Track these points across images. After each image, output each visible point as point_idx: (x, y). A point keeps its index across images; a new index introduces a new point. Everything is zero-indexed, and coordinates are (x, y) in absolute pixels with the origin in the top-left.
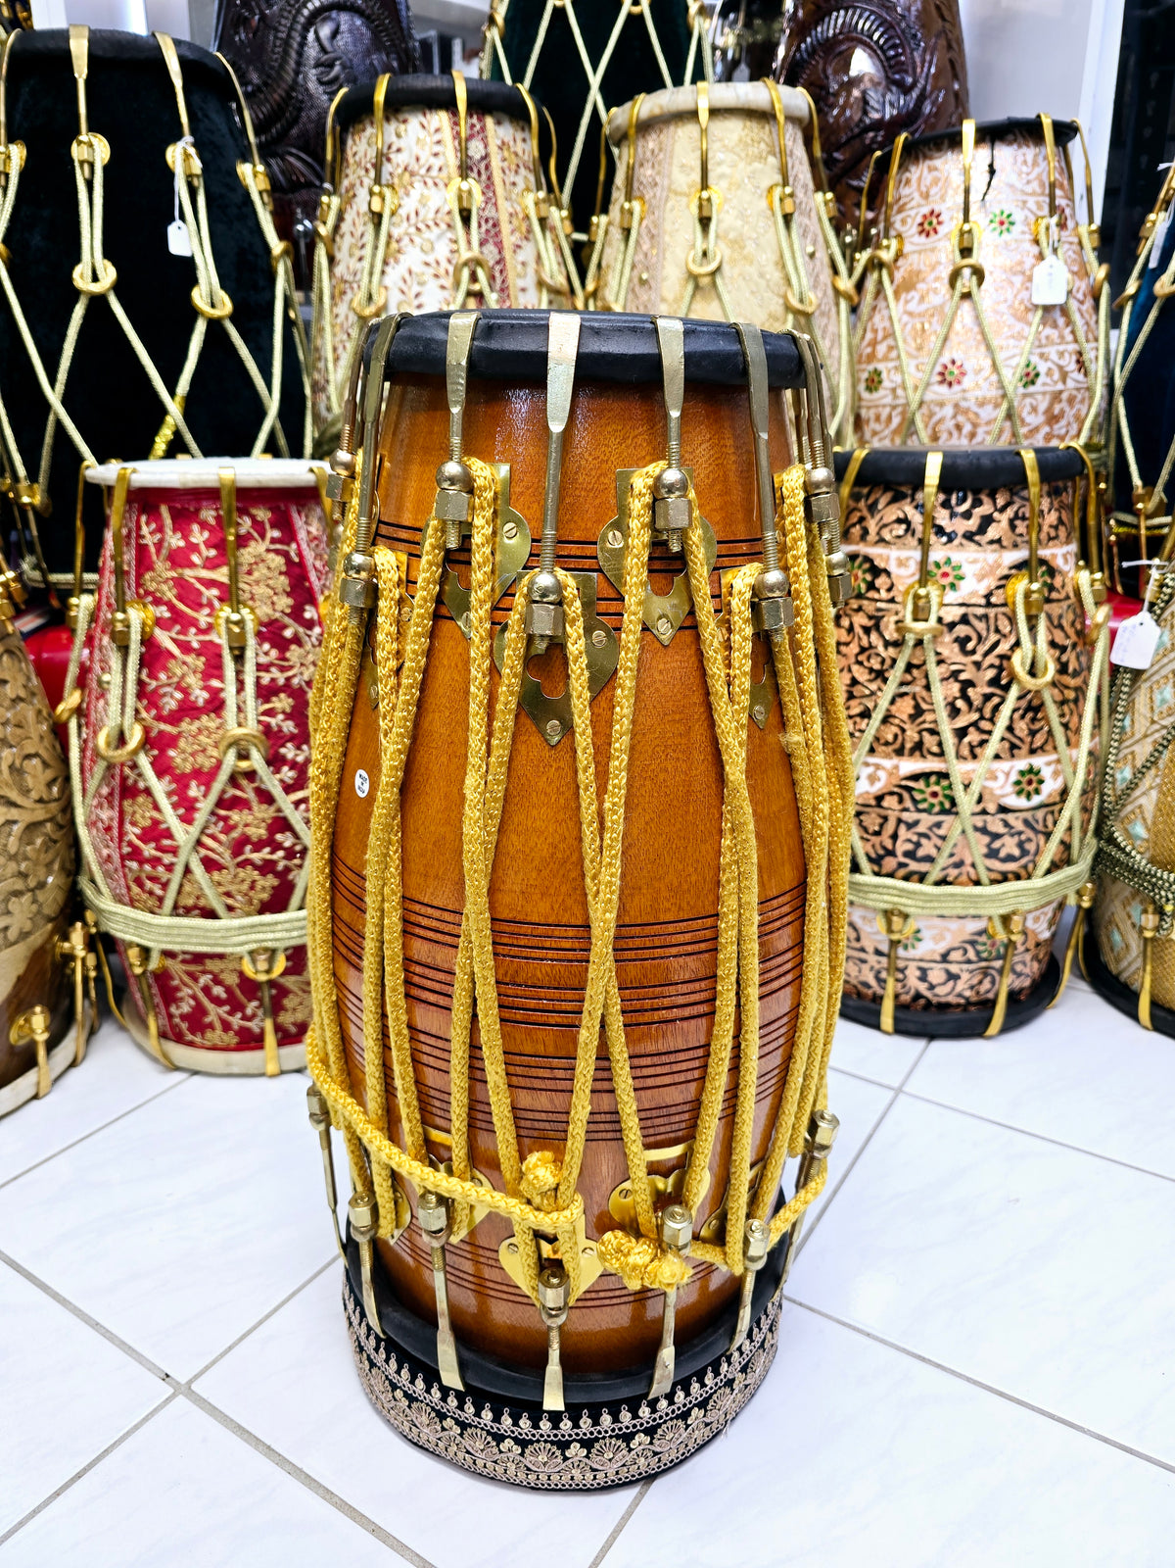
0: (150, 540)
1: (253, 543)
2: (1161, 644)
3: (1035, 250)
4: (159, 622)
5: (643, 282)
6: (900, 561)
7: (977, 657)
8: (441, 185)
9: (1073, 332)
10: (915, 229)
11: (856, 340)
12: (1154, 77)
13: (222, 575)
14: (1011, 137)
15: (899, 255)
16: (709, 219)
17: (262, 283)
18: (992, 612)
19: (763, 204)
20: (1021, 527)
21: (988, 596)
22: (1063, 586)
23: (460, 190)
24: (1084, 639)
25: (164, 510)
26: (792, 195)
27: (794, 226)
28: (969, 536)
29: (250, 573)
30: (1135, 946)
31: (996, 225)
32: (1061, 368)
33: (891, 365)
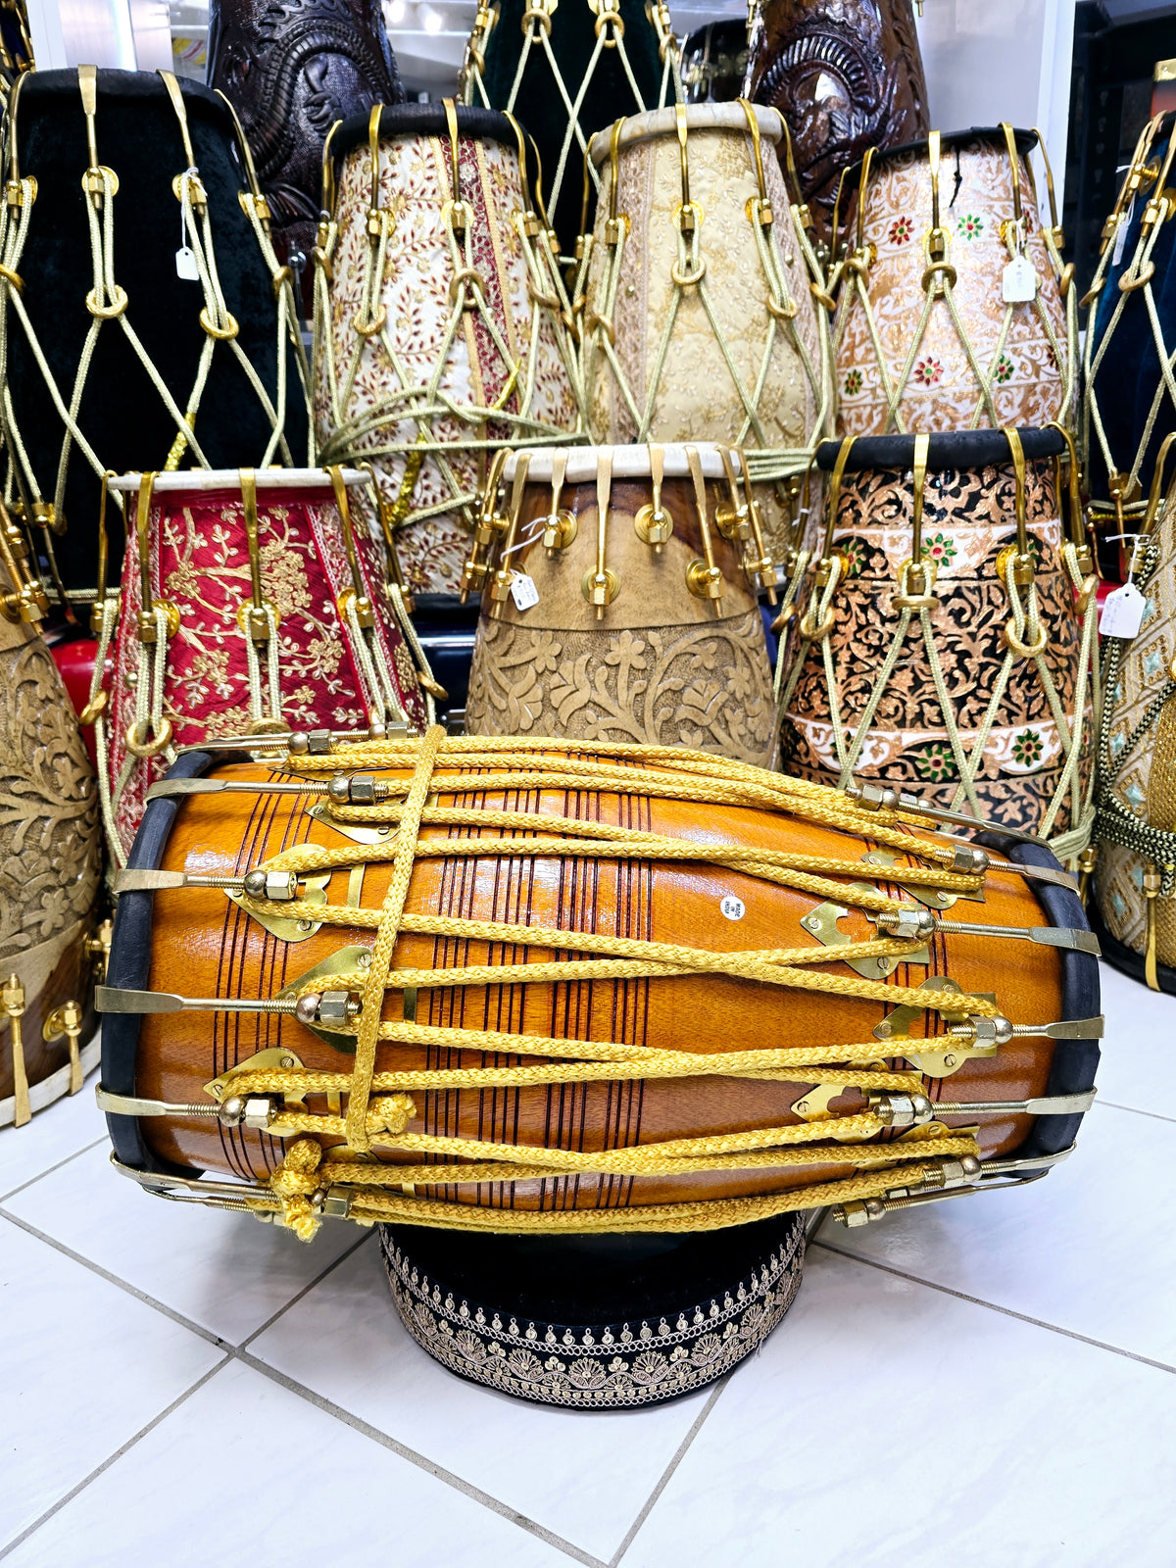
0: (173, 542)
1: (272, 542)
2: (1147, 612)
3: (1003, 251)
4: (184, 620)
5: (630, 295)
6: (893, 540)
7: (972, 628)
8: (435, 207)
9: (1043, 328)
10: (887, 237)
11: (834, 345)
12: (1104, 95)
13: (244, 572)
14: (974, 146)
15: (873, 262)
16: (692, 231)
17: (264, 306)
18: (984, 585)
19: (743, 216)
20: (1008, 503)
21: (979, 570)
22: (1051, 558)
23: (453, 210)
24: (1074, 611)
25: (187, 512)
26: (769, 207)
27: (773, 235)
28: (958, 513)
29: (270, 570)
30: (1138, 909)
31: (965, 228)
32: (1033, 362)
33: (869, 366)
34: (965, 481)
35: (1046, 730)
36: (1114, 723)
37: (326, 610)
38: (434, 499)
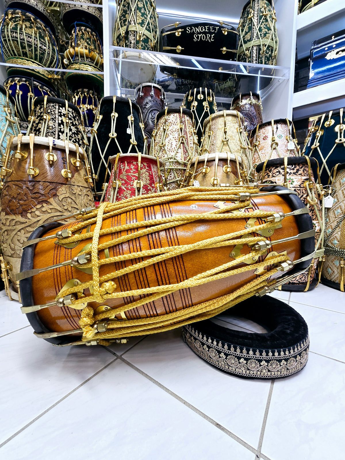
0: (122, 168)
1: (143, 169)
2: (335, 201)
3: (287, 141)
4: (122, 184)
5: (212, 145)
6: (278, 180)
8: (177, 125)
10: (262, 139)
13: (137, 175)
14: (280, 123)
15: (259, 144)
16: (226, 132)
17: (142, 142)
18: (301, 189)
19: (236, 130)
20: (305, 172)
21: (300, 186)
23: (180, 125)
25: (126, 162)
26: (241, 128)
27: (242, 134)
28: (294, 173)
29: (142, 175)
31: (279, 137)
33: (259, 163)
34: (295, 167)
35: (317, 223)
36: (327, 227)
37: (153, 185)
38: (172, 179)
